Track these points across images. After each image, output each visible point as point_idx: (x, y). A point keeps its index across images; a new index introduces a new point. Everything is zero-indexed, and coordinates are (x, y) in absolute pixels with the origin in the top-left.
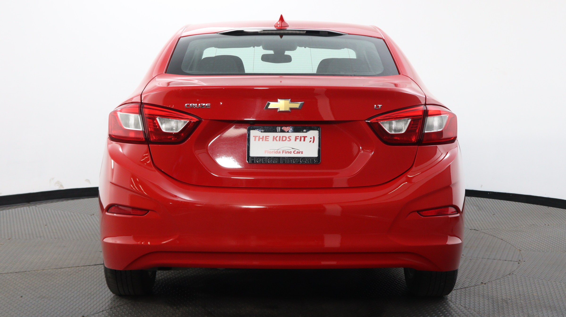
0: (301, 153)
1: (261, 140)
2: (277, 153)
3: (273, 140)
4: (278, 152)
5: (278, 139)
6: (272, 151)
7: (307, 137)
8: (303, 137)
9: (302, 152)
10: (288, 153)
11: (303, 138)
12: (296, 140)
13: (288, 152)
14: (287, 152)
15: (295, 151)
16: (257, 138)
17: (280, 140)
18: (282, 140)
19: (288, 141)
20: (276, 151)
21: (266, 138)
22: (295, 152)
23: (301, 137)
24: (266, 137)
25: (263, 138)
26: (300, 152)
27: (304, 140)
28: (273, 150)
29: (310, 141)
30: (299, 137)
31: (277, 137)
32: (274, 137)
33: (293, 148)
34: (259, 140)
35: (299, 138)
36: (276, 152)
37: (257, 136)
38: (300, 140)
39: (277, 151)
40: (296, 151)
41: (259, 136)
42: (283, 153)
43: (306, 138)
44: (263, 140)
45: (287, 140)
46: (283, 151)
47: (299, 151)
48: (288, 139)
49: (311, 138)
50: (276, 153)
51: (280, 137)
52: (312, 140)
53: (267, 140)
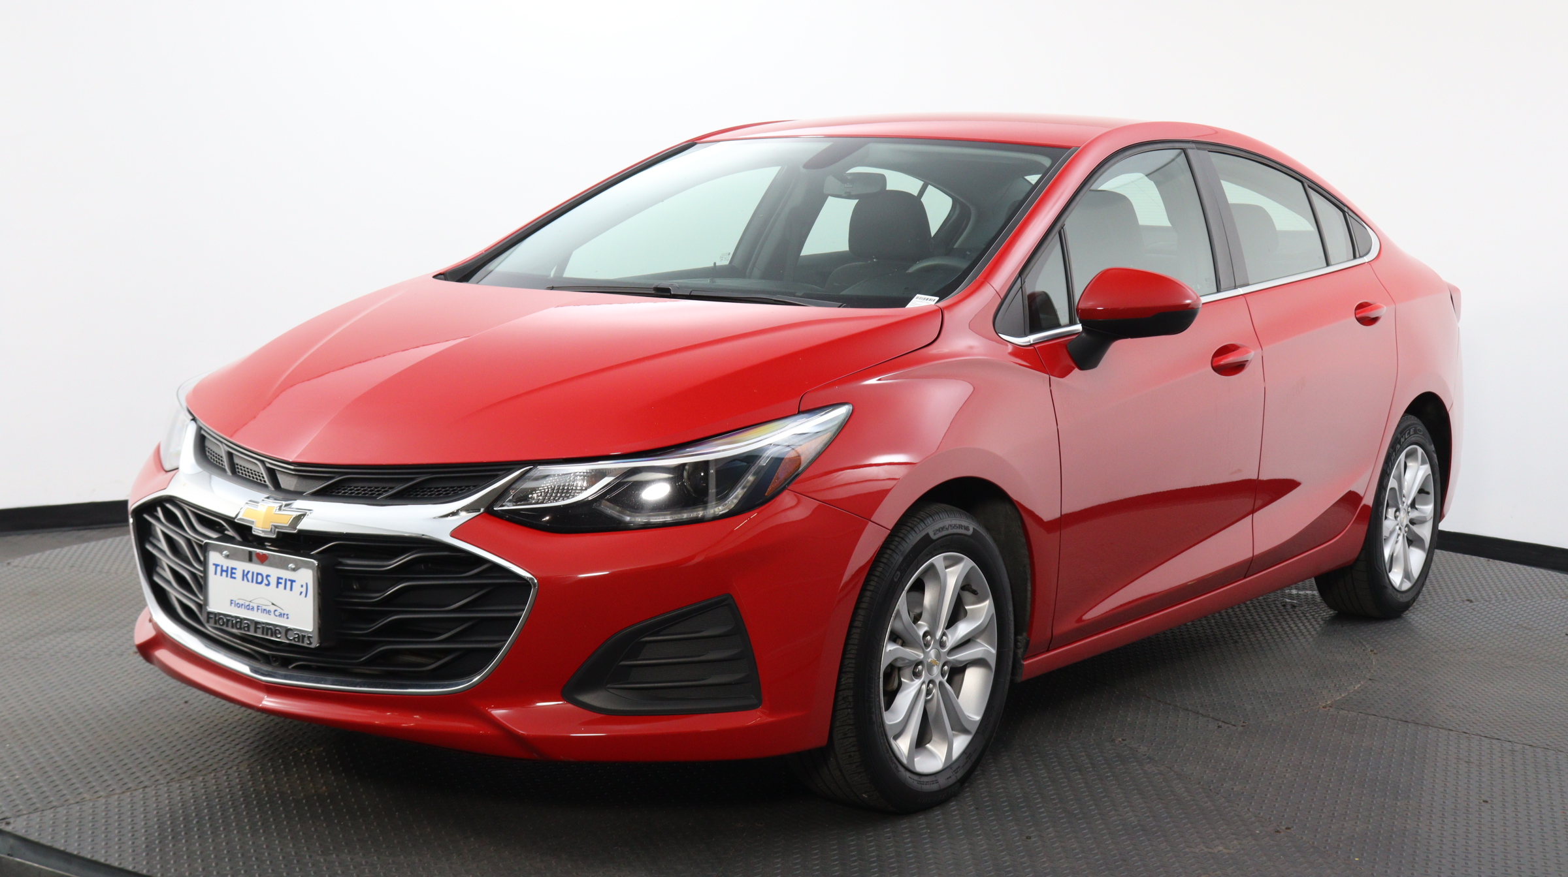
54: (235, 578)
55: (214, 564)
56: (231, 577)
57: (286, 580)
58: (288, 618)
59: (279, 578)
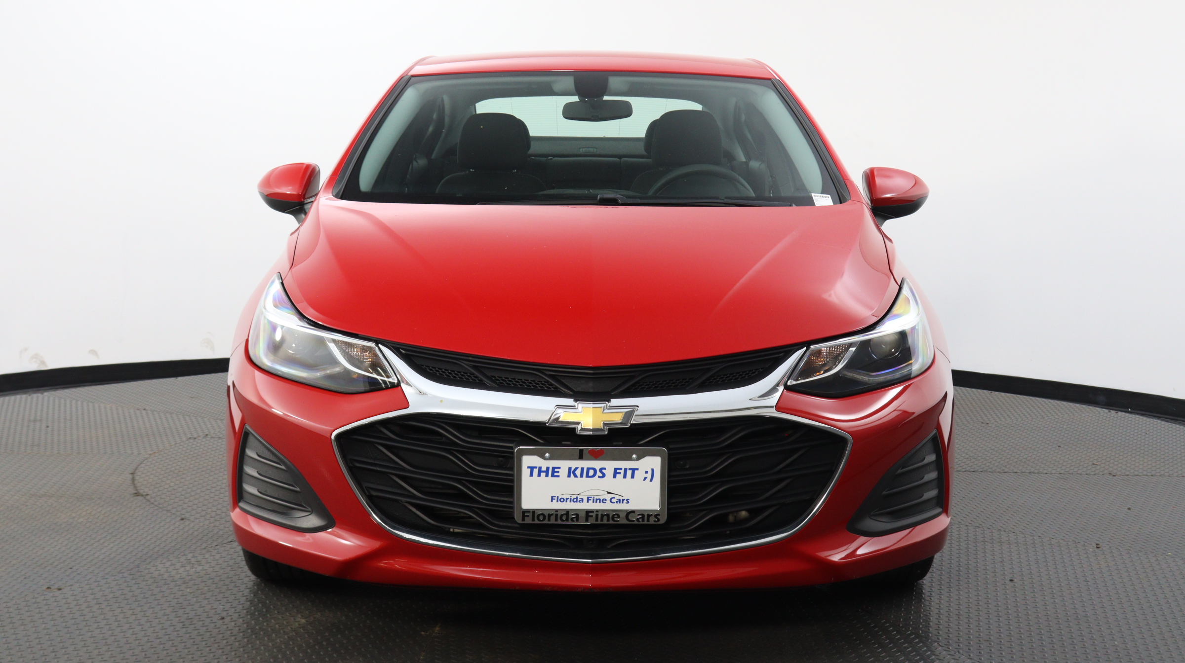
54: (558, 476)
55: (528, 467)
56: (553, 476)
57: (626, 470)
58: (628, 502)
59: (616, 469)
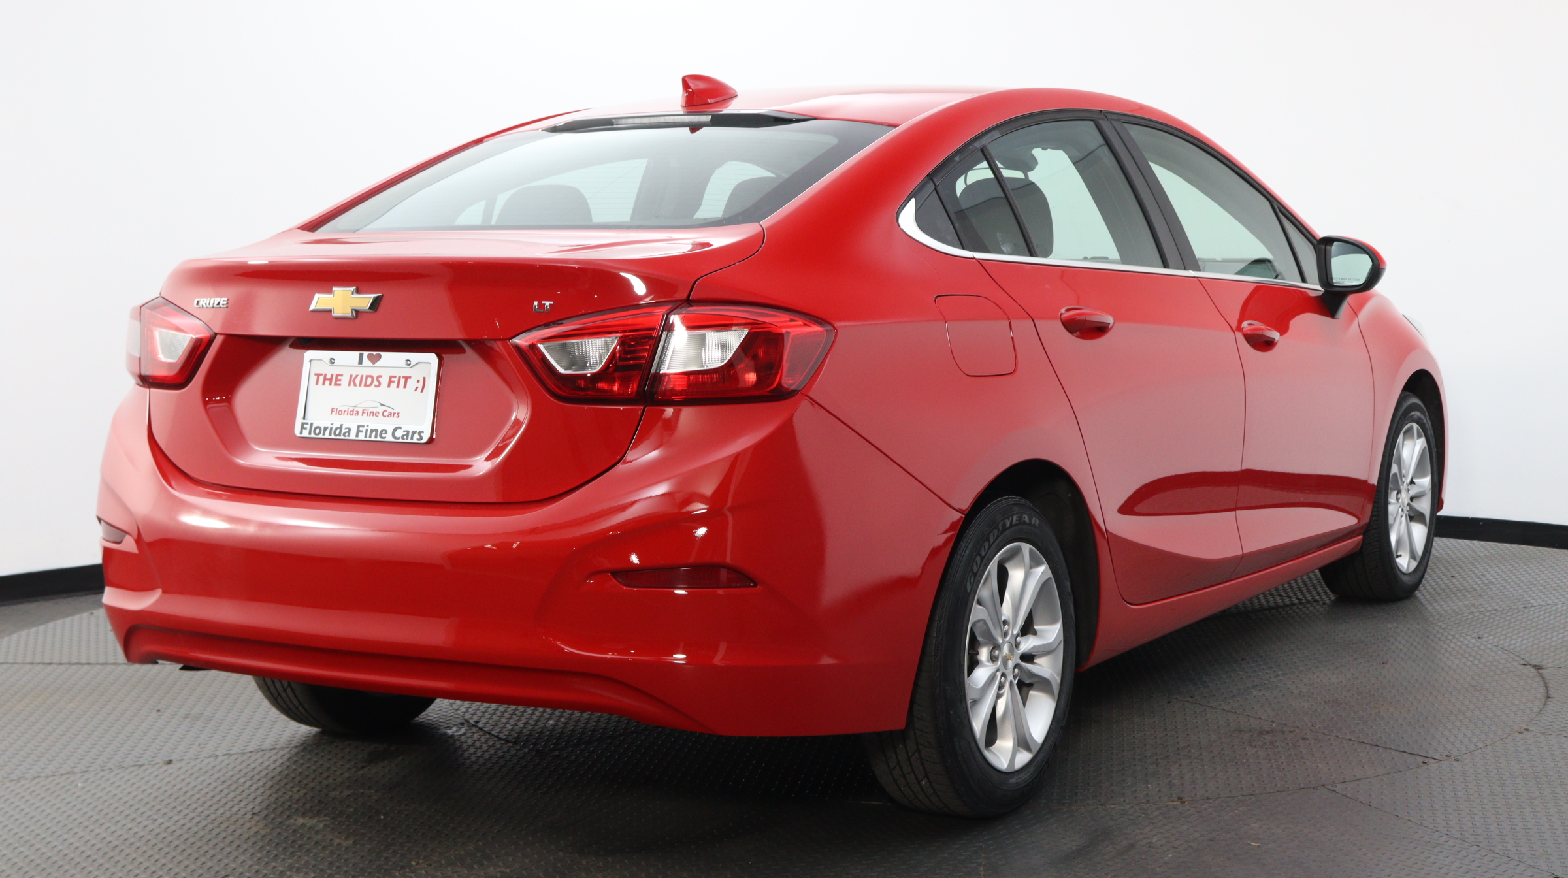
0: (396, 415)
1: (327, 382)
2: (353, 415)
3: (349, 385)
4: (355, 412)
5: (358, 381)
6: (343, 409)
7: (410, 377)
8: (403, 377)
9: (398, 414)
10: (372, 414)
11: (403, 381)
12: (389, 386)
13: (373, 412)
14: (371, 412)
15: (386, 411)
16: (321, 378)
17: (360, 385)
18: (366, 385)
19: (376, 386)
20: (351, 409)
21: (337, 380)
22: (386, 414)
23: (400, 378)
24: (337, 375)
25: (331, 380)
26: (394, 413)
27: (405, 386)
28: (346, 408)
29: (417, 388)
30: (395, 377)
31: (357, 376)
32: (351, 376)
33: (382, 405)
34: (324, 384)
35: (396, 380)
36: (352, 413)
37: (322, 375)
38: (398, 386)
39: (353, 411)
40: (388, 411)
41: (325, 375)
42: (362, 415)
43: (409, 380)
44: (330, 384)
45: (373, 385)
46: (363, 410)
47: (392, 411)
48: (376, 383)
49: (418, 381)
50: (350, 415)
51: (362, 376)
52: (420, 385)
53: (338, 382)
